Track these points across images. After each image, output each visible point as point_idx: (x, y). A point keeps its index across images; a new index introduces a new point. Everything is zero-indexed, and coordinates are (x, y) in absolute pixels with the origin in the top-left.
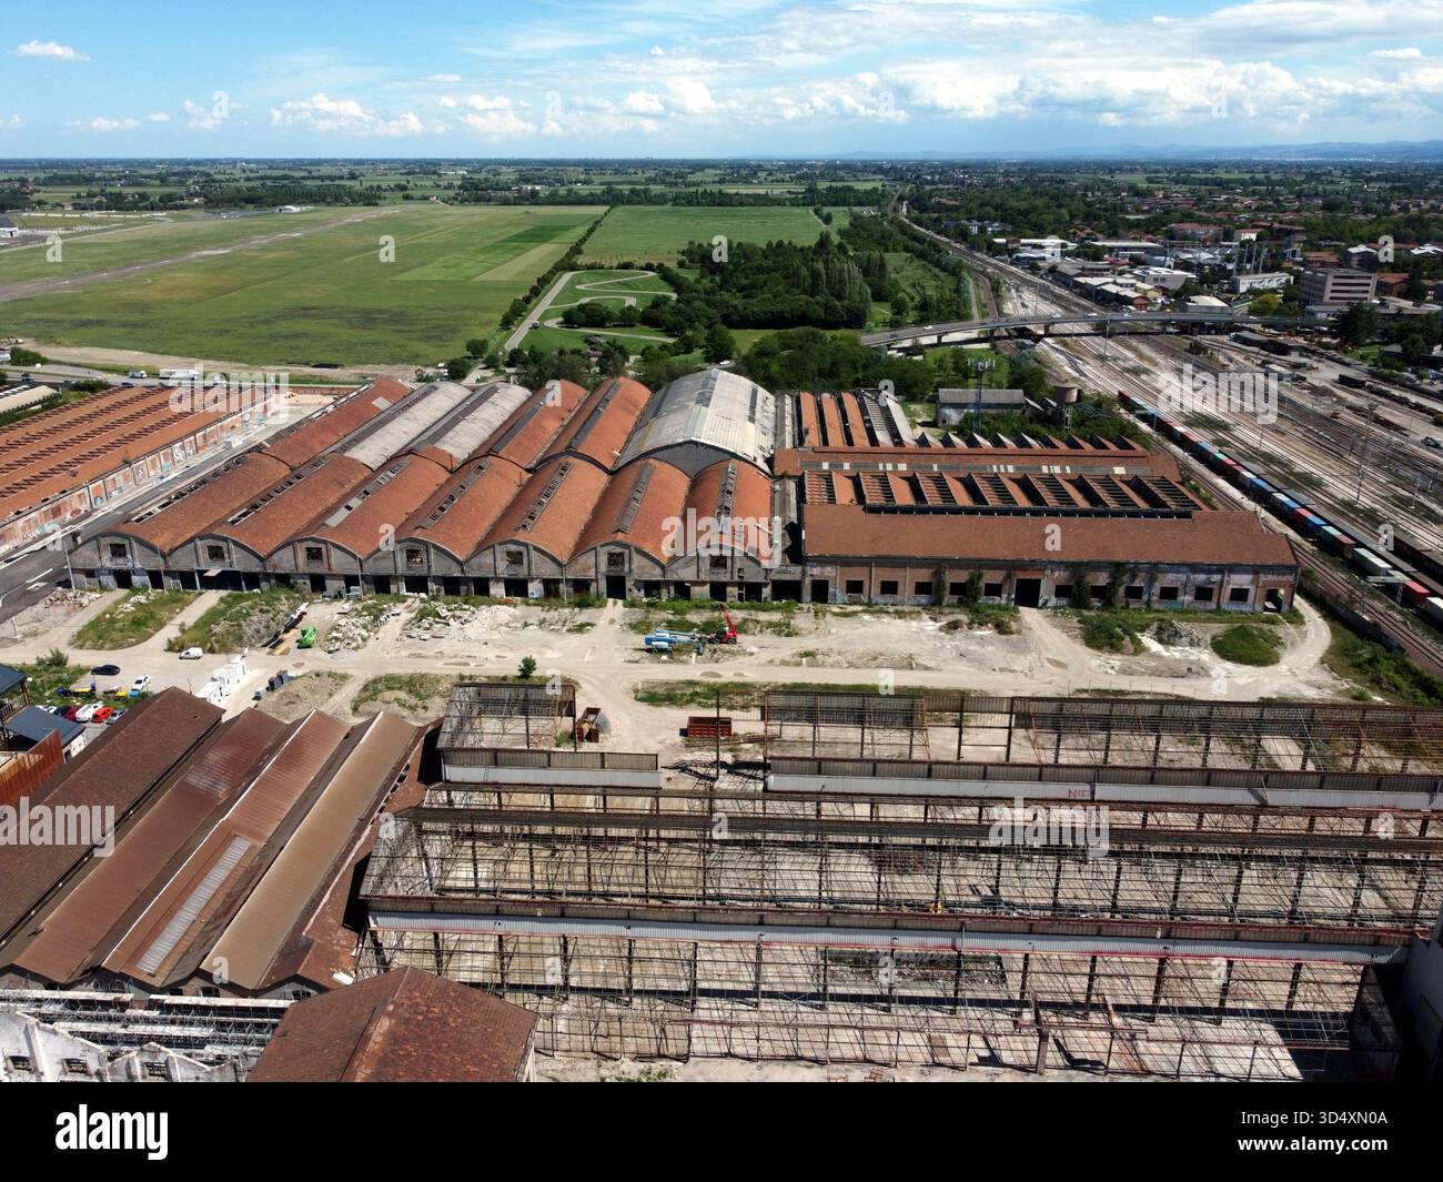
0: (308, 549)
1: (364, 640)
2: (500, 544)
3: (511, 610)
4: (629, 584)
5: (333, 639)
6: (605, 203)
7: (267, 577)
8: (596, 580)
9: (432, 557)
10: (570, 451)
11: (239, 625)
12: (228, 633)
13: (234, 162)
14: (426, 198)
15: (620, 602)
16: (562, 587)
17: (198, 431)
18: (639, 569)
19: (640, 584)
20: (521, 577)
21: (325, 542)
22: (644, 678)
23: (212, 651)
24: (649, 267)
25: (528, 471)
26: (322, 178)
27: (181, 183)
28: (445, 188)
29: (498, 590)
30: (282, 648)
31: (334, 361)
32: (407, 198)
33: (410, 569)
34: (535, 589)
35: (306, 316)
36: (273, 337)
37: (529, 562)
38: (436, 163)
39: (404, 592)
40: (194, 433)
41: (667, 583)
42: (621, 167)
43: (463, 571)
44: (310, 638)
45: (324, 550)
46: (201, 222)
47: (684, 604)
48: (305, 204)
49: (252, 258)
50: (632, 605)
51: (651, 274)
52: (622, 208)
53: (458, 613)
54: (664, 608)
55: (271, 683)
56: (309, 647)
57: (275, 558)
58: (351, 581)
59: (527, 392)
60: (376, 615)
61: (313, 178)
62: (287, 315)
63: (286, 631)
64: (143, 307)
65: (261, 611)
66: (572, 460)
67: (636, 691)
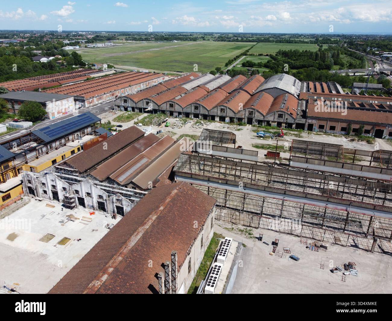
0: (170, 104)
1: (181, 126)
2: (219, 106)
3: (220, 124)
4: (254, 120)
5: (174, 125)
6: (256, 42)
7: (159, 111)
8: (244, 119)
9: (201, 108)
10: (241, 88)
11: (151, 120)
12: (148, 121)
13: (163, 32)
14: (209, 40)
15: (250, 125)
16: (235, 120)
17: (147, 81)
18: (257, 116)
19: (256, 121)
20: (224, 116)
21: (174, 102)
22: (255, 142)
23: (144, 125)
24: (267, 55)
25: (229, 93)
26: (183, 35)
27: (150, 36)
28: (214, 38)
29: (217, 119)
30: (161, 126)
31: (181, 71)
32: (204, 40)
33: (195, 111)
34: (227, 119)
35: (176, 62)
36: (167, 66)
37: (227, 112)
38: (213, 33)
39: (193, 117)
40: (146, 82)
41: (265, 121)
42: (261, 35)
43: (209, 113)
44: (168, 125)
45: (174, 105)
46: (153, 44)
47: (269, 127)
48: (178, 40)
49: (164, 51)
50: (254, 126)
51: (267, 57)
52: (261, 43)
53: (206, 123)
54: (263, 128)
55: (157, 132)
56: (168, 127)
57: (162, 106)
58: (180, 113)
59: (231, 78)
60: (185, 122)
61: (181, 35)
62: (171, 62)
63: (162, 123)
64: (138, 59)
65: (157, 118)
66: (241, 90)
67: (253, 145)
